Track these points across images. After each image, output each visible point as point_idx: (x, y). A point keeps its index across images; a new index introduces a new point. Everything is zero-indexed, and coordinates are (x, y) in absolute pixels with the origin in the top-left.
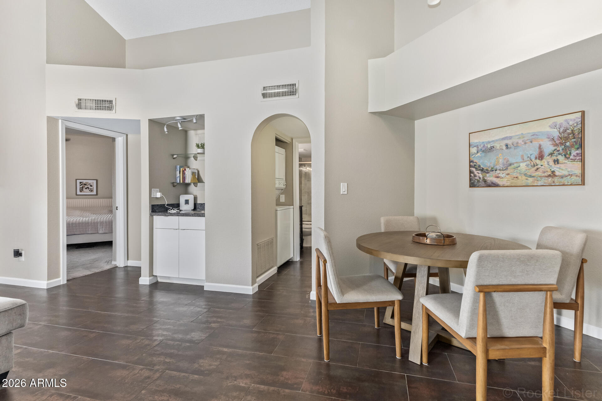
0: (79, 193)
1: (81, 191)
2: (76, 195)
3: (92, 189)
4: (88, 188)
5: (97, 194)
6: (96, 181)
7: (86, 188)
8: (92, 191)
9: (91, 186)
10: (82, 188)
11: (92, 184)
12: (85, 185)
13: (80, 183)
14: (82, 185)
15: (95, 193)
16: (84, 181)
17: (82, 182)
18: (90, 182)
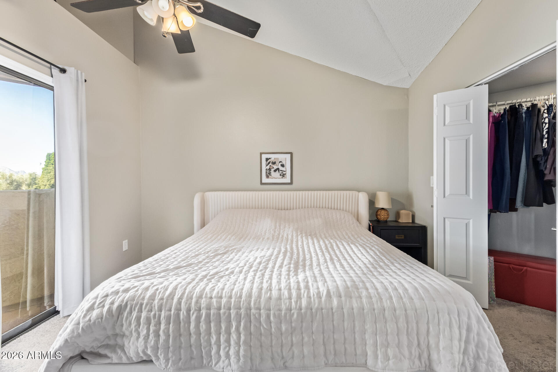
0: (265, 180)
1: (267, 177)
2: (262, 184)
3: (284, 173)
4: (278, 169)
5: (291, 183)
6: (289, 155)
7: (275, 171)
8: (283, 175)
9: (283, 166)
10: (270, 169)
11: (284, 163)
12: (274, 163)
13: (267, 159)
14: (269, 163)
15: (287, 180)
16: (273, 157)
17: (270, 158)
18: (281, 157)
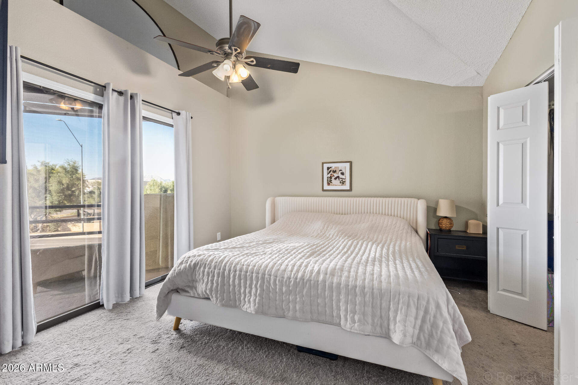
0: (326, 187)
1: (329, 184)
2: (323, 190)
3: (344, 180)
4: (338, 177)
5: (351, 190)
6: (349, 164)
7: (335, 179)
8: (343, 183)
9: (343, 174)
10: (331, 177)
11: (344, 171)
12: (335, 172)
13: (328, 168)
14: (330, 172)
15: (347, 187)
16: (333, 166)
17: (331, 167)
18: (340, 166)
